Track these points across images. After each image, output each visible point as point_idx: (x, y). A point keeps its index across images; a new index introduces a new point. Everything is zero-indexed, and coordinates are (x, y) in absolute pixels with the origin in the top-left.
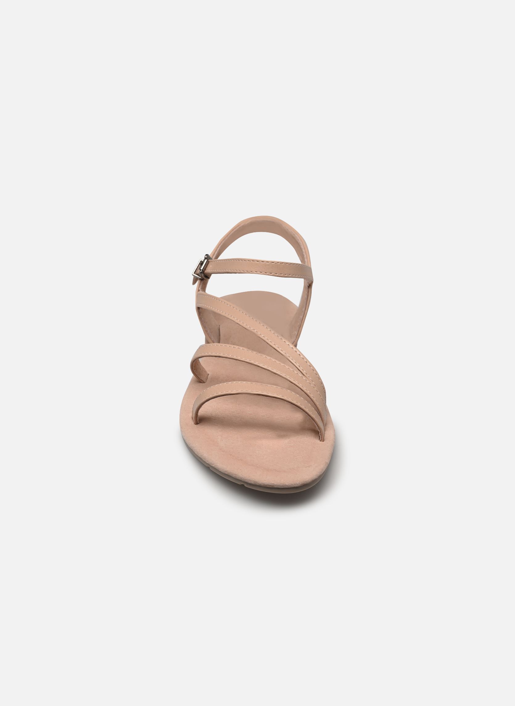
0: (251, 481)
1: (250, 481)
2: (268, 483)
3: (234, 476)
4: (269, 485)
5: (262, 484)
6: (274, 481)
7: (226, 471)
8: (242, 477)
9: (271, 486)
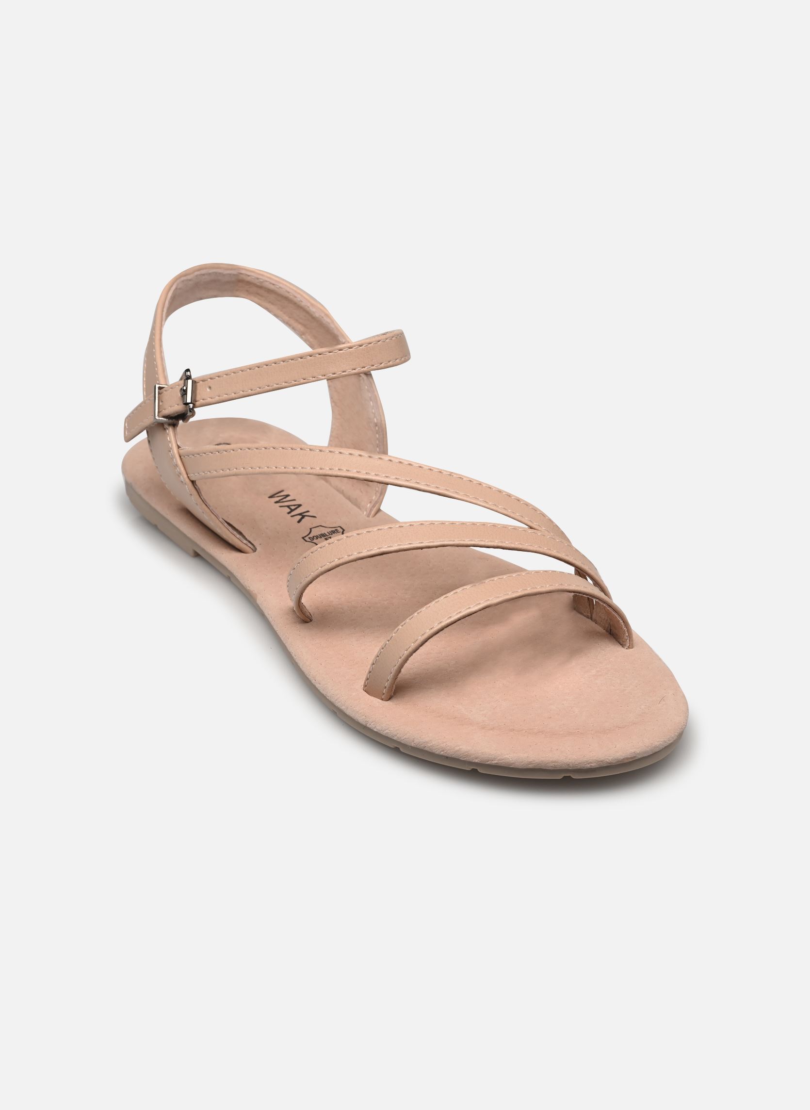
0: (591, 763)
1: (589, 764)
2: (624, 755)
3: (550, 766)
4: (627, 759)
5: (614, 762)
6: (633, 746)
7: (530, 763)
8: (570, 761)
9: (631, 758)
